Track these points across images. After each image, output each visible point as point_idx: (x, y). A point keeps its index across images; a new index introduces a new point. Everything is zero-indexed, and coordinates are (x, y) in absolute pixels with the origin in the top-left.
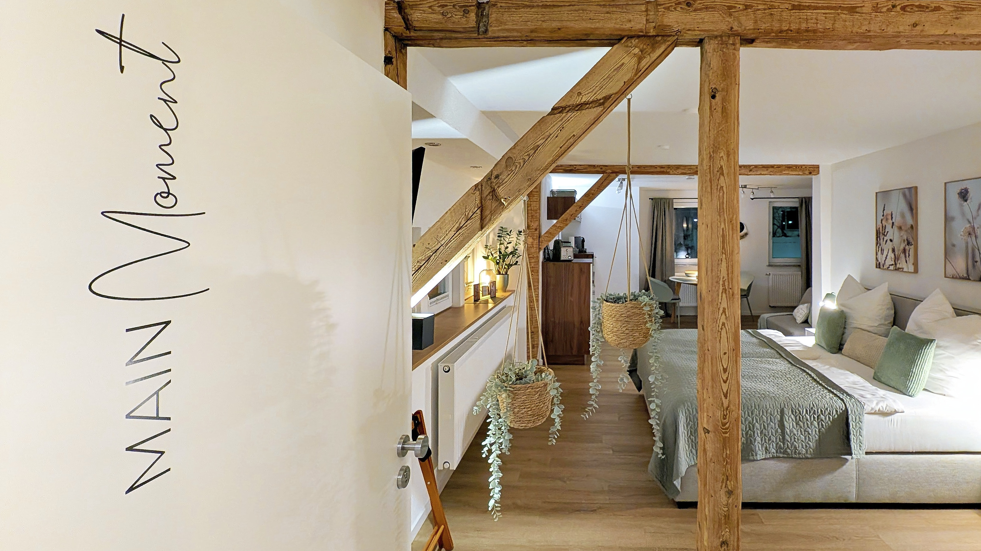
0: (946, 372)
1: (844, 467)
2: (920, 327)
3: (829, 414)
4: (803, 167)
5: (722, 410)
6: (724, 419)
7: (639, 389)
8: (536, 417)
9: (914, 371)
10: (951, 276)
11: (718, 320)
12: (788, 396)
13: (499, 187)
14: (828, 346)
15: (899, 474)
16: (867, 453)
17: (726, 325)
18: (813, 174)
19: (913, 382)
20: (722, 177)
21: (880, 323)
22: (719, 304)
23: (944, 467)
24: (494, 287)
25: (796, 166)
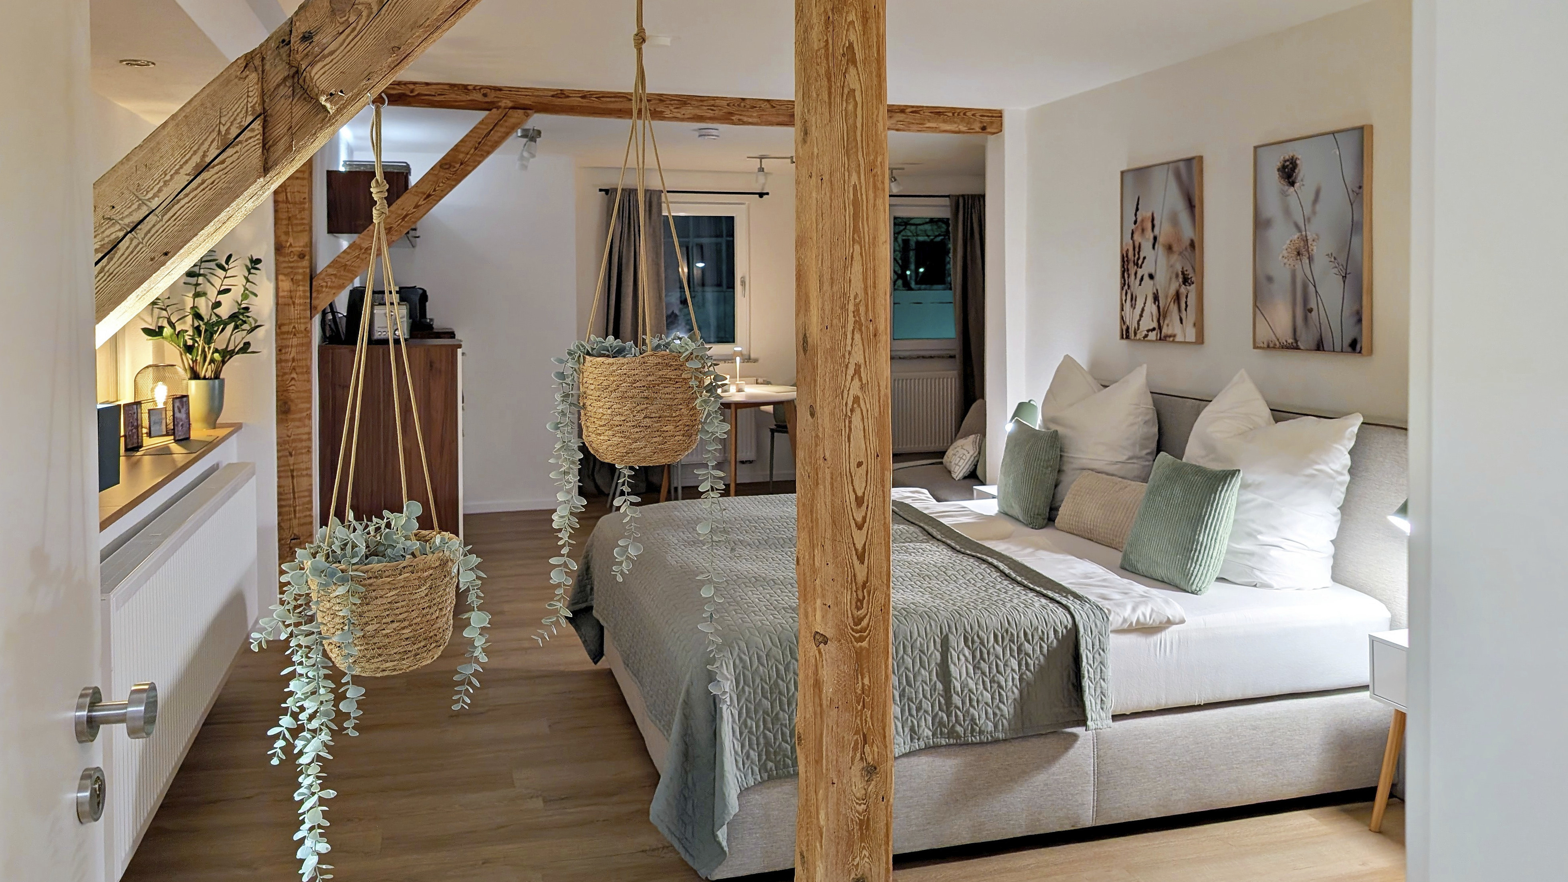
0: (1259, 537)
1: (1071, 753)
2: (1210, 448)
3: (1042, 639)
4: (969, 114)
5: (854, 588)
6: (858, 609)
7: (597, 654)
8: (423, 644)
9: (1201, 539)
10: (1265, 346)
11: (846, 392)
12: (956, 608)
13: (312, 64)
14: (1026, 511)
15: (1175, 754)
16: (1116, 717)
17: (862, 402)
18: (989, 130)
19: (1199, 563)
20: (852, 71)
21: (1130, 454)
22: (847, 354)
23: (1255, 728)
24: (183, 411)
25: (953, 110)
